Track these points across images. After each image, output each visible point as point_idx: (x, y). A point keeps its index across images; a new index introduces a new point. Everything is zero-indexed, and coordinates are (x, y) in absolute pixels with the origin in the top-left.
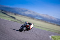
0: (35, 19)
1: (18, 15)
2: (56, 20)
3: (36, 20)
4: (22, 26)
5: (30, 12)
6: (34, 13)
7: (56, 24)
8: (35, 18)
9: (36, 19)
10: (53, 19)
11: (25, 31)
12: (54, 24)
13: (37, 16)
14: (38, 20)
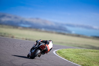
0: (19, 28)
2: (54, 25)
4: (33, 48)
5: (10, 17)
6: (16, 18)
8: (20, 26)
9: (21, 28)
10: (49, 24)
11: (39, 56)
12: (52, 33)
13: (22, 22)
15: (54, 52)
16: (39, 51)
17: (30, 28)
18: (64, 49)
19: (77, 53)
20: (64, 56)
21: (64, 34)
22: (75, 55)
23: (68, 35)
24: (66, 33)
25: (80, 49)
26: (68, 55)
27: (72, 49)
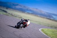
2: (46, 14)
4: (19, 23)
5: (21, 6)
7: (45, 17)
10: (43, 13)
12: (44, 18)
16: (22, 25)
17: (32, 14)
18: (46, 29)
19: (53, 32)
20: (45, 33)
21: (51, 19)
22: (51, 33)
23: (53, 20)
26: (48, 32)
27: (50, 29)
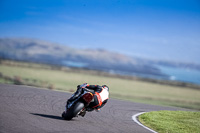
0: (64, 69)
1: (7, 62)
3: (66, 71)
5: (44, 47)
6: (57, 48)
8: (65, 66)
9: (68, 69)
10: (124, 61)
12: (130, 79)
13: (69, 57)
14: (74, 69)
15: (134, 118)
18: (154, 112)
19: (179, 120)
20: (153, 126)
21: (154, 82)
22: (175, 124)
23: (162, 83)
24: (159, 79)
25: (186, 112)
26: (162, 124)
27: (169, 112)
